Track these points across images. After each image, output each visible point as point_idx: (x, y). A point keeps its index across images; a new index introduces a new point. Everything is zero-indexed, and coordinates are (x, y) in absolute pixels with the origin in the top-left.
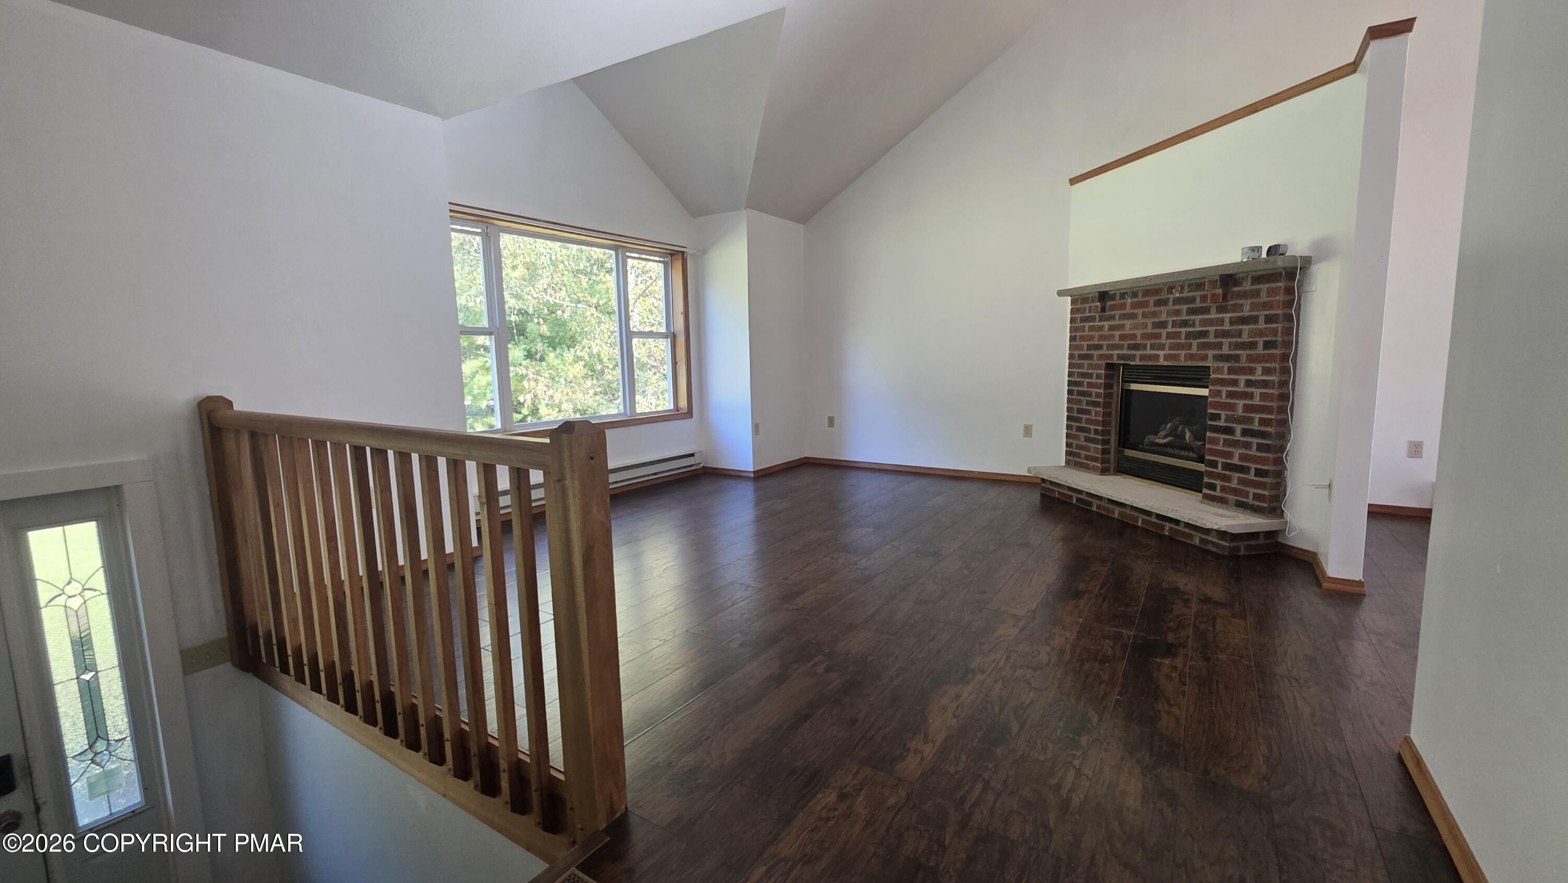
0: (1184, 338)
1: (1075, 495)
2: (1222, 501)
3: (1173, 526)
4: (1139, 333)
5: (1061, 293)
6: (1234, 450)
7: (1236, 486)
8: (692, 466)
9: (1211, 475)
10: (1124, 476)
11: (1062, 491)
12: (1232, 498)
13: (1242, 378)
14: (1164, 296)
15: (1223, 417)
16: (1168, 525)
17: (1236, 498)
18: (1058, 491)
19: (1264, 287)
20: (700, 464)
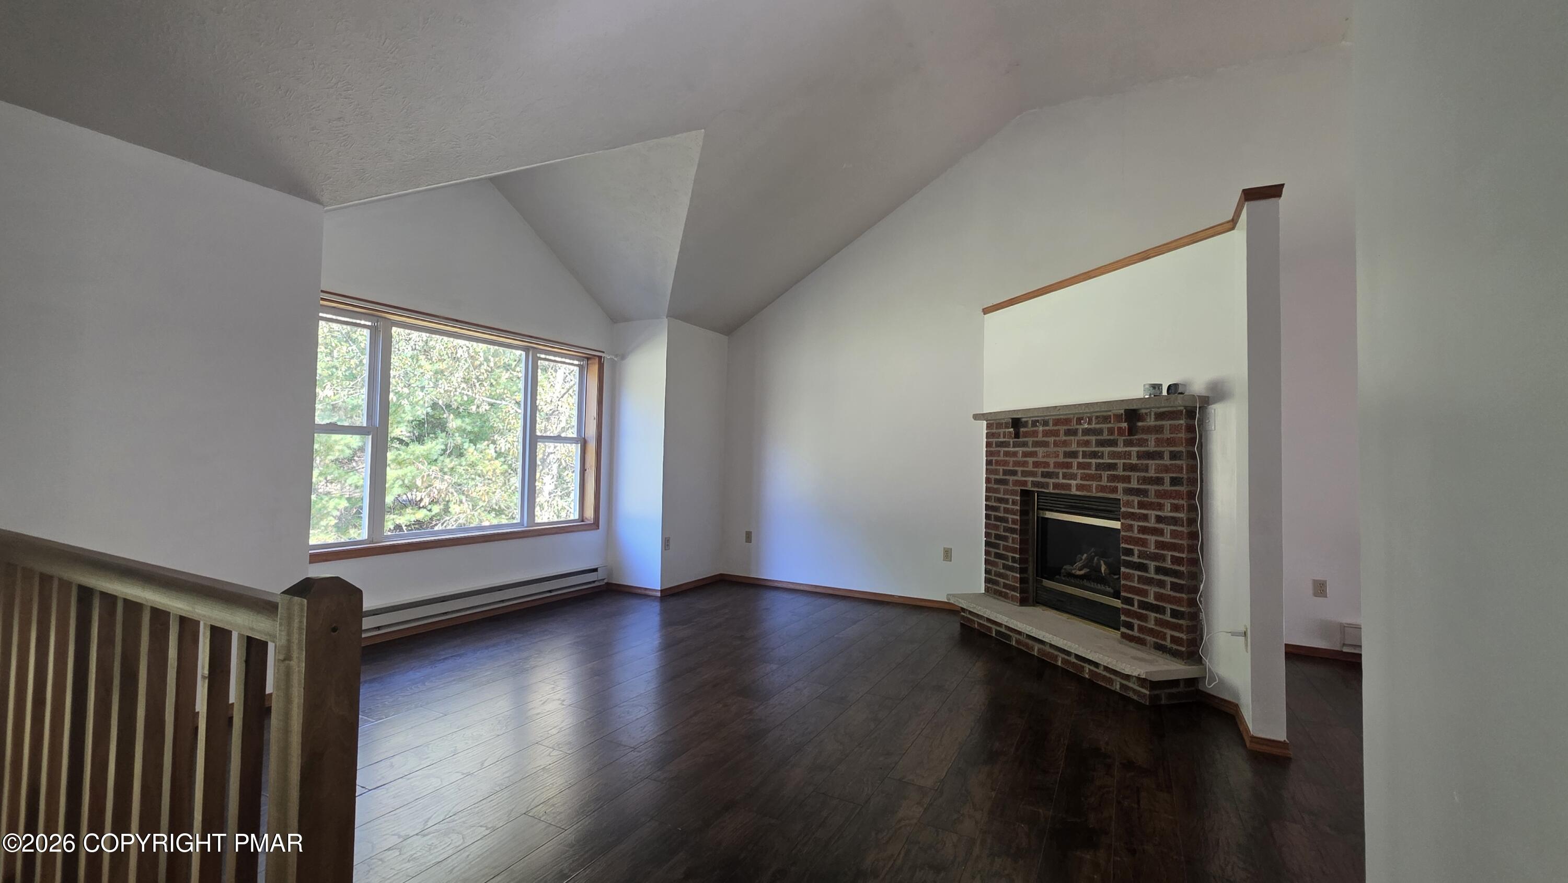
0: (1094, 469)
1: (994, 627)
2: (1141, 642)
3: (1092, 668)
4: (1052, 461)
5: (977, 417)
6: (1150, 588)
7: (1153, 627)
8: (594, 582)
9: (1128, 613)
10: (1044, 608)
11: (981, 622)
12: (1150, 639)
13: (1152, 513)
14: (1074, 426)
15: (1136, 552)
16: (1087, 667)
17: (1154, 640)
18: (978, 622)
19: (1167, 423)
20: (604, 579)
